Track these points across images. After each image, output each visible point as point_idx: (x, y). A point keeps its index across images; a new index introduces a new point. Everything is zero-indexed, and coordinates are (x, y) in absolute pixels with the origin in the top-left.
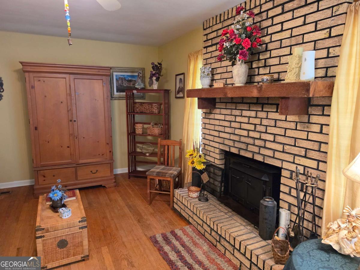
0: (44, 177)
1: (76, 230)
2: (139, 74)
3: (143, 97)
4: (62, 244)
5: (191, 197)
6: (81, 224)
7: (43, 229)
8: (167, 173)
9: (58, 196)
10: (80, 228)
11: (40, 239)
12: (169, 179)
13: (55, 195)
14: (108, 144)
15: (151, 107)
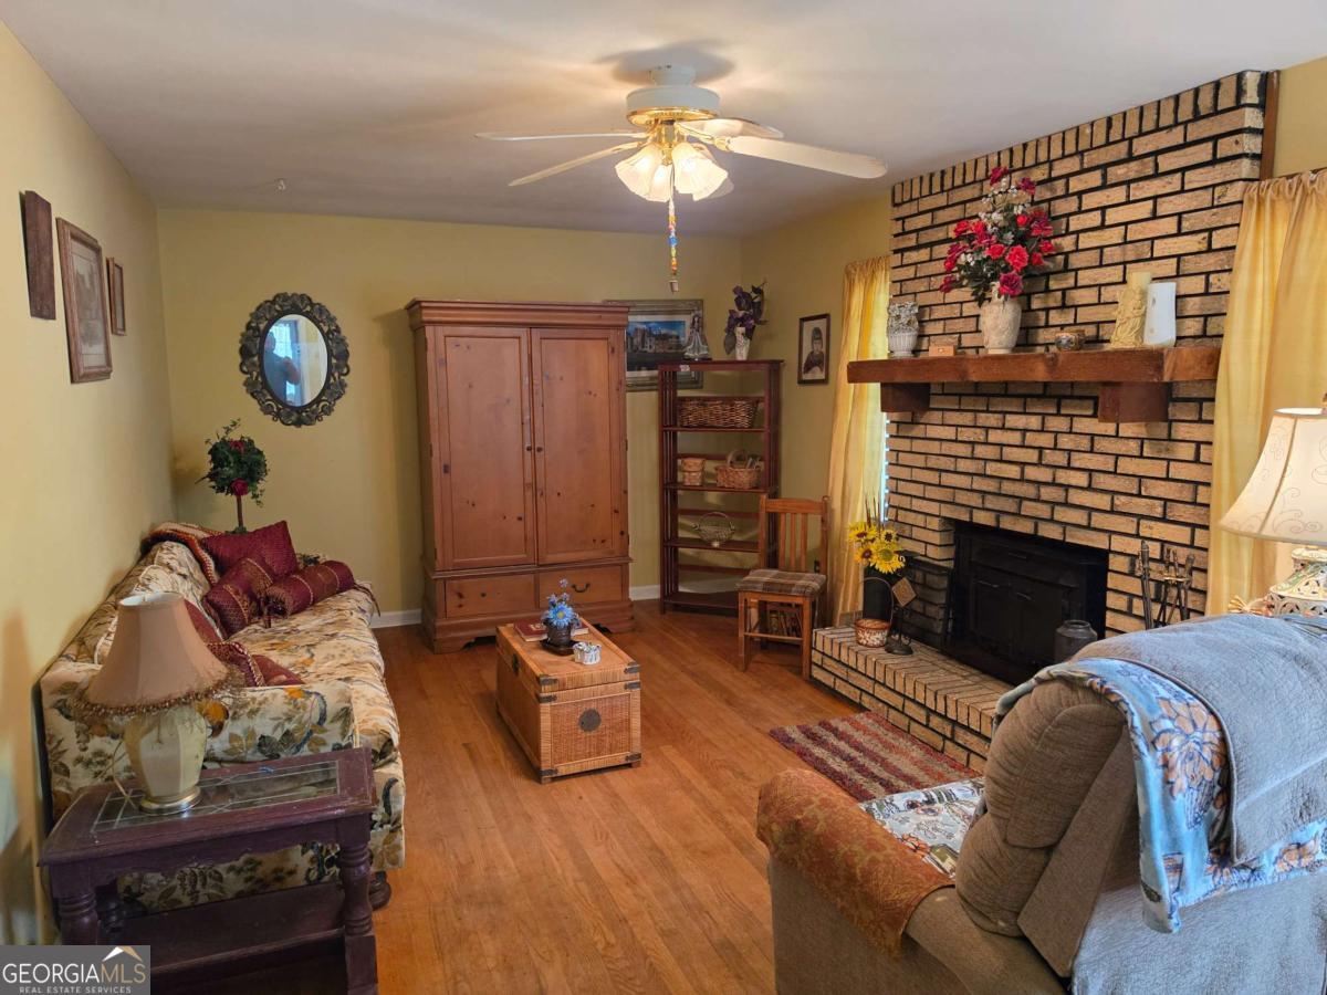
0: (461, 596)
1: (618, 689)
3: (696, 382)
4: (590, 720)
5: (866, 645)
6: (628, 676)
7: (555, 681)
8: (793, 585)
9: (565, 616)
10: (626, 687)
11: (548, 704)
12: (799, 601)
13: (560, 614)
14: (616, 511)
15: (732, 410)
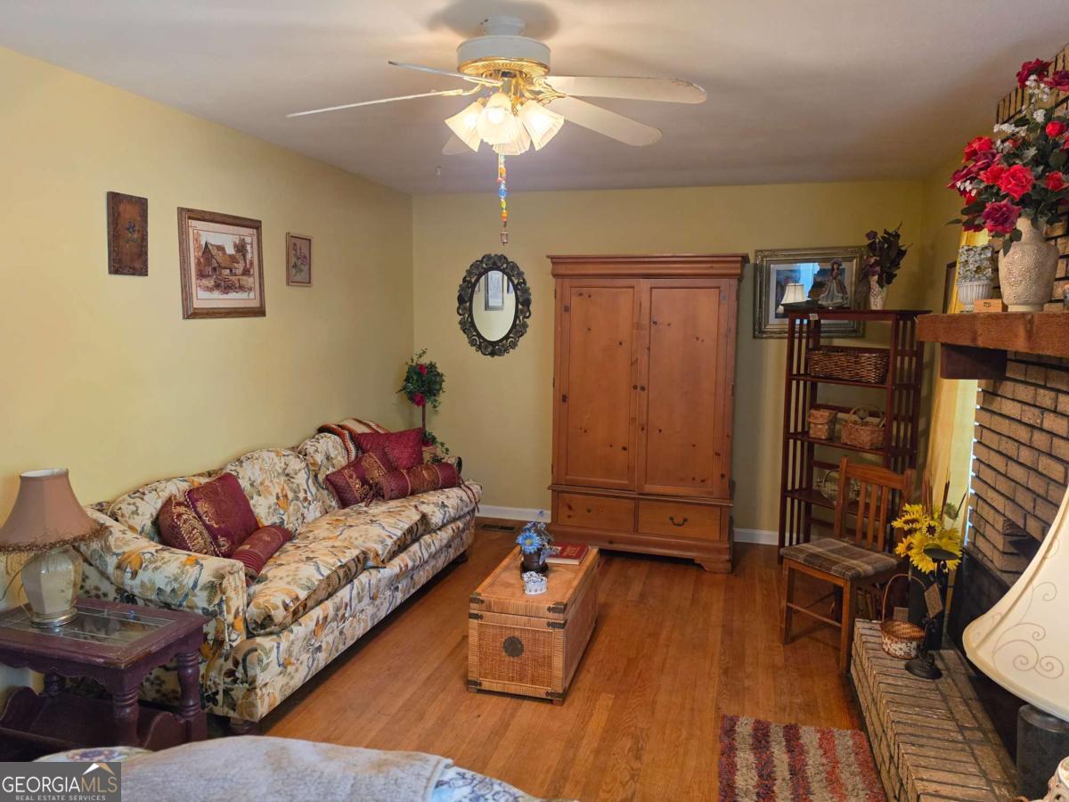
0: (570, 508)
1: (540, 625)
2: (835, 266)
3: (854, 331)
4: (513, 646)
5: (888, 653)
6: (551, 615)
7: (482, 602)
8: (835, 563)
9: (531, 545)
10: (549, 624)
11: (475, 621)
12: (840, 583)
13: (528, 542)
14: (718, 454)
15: (856, 362)
